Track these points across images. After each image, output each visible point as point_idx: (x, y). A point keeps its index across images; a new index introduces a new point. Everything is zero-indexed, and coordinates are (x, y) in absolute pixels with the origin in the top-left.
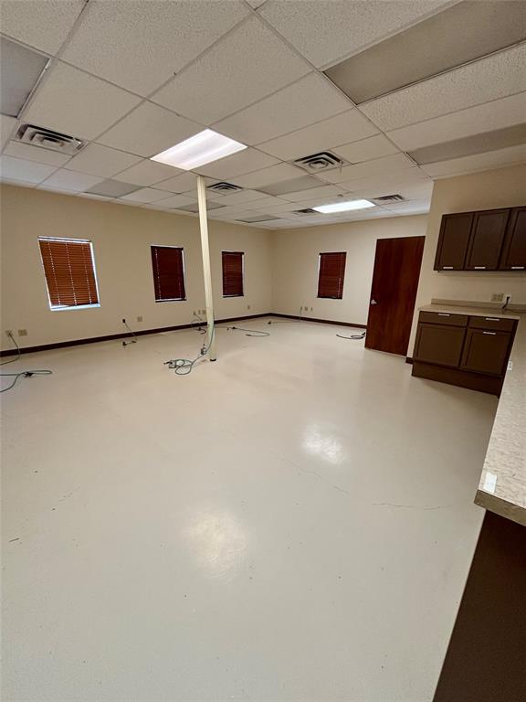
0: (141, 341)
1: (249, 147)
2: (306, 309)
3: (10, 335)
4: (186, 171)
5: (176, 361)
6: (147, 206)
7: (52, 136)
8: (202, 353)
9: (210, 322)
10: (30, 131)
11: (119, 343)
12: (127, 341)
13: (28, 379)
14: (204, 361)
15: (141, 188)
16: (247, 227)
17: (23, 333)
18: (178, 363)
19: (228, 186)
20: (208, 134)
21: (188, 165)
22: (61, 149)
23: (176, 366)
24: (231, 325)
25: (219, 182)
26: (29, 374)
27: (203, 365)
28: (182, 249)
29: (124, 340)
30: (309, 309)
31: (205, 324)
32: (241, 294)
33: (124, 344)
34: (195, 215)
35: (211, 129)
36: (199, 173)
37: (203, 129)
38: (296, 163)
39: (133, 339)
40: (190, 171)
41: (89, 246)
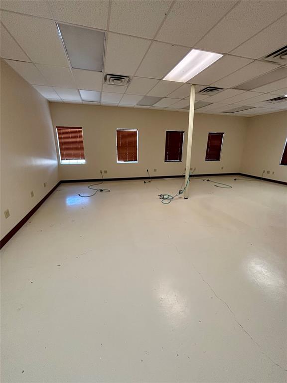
0: (153, 182)
1: (225, 54)
2: (268, 172)
3: (101, 172)
4: (184, 84)
5: (164, 195)
6: (166, 109)
7: (118, 78)
8: (180, 193)
9: (187, 175)
10: (108, 77)
11: (142, 181)
12: (147, 181)
13: (100, 193)
14: (180, 198)
15: (162, 98)
16: (229, 116)
17: (106, 172)
18: (165, 197)
19: (213, 89)
20: (194, 53)
21: (184, 79)
22: (121, 84)
23: (163, 198)
24: (207, 178)
25: (205, 87)
26: (101, 191)
27: (180, 200)
28: (184, 132)
29: (145, 180)
30: (271, 173)
31: (184, 176)
32: (218, 159)
33: (145, 182)
34: (187, 110)
35: (195, 48)
36: (191, 83)
37: (190, 50)
38: (267, 59)
39: (150, 180)
40: (186, 83)
41: (136, 132)
